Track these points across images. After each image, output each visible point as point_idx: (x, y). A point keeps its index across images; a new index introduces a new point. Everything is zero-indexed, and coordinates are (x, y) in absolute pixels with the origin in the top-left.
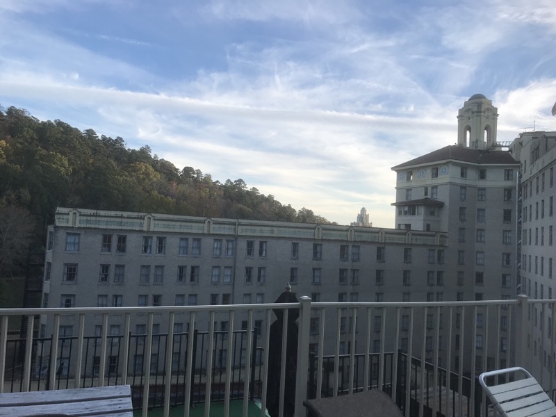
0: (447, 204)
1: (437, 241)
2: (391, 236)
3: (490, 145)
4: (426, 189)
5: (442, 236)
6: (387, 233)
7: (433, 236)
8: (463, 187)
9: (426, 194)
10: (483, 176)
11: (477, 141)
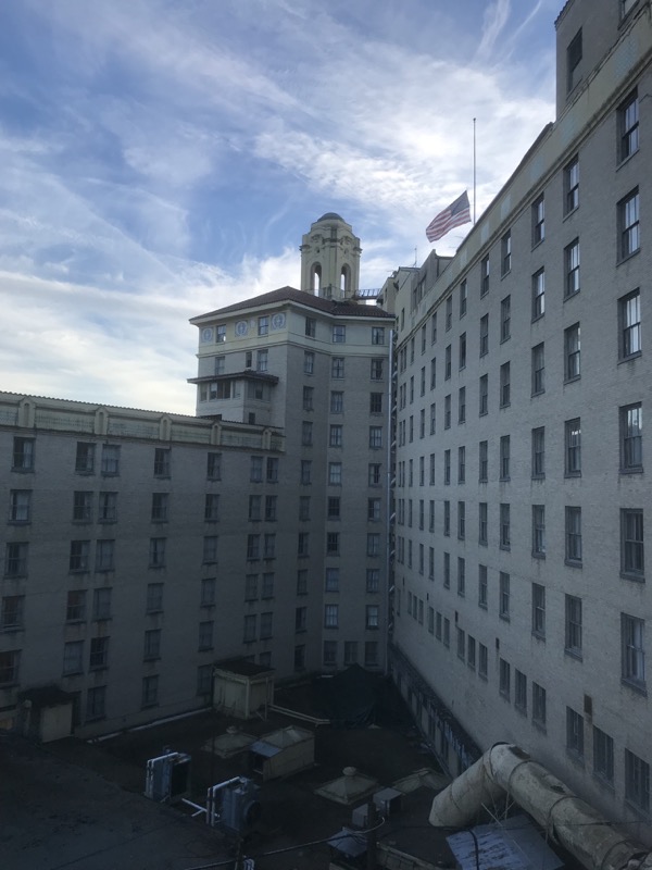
0: (283, 380)
1: (267, 442)
3: (350, 295)
4: (249, 354)
5: (274, 434)
6: (174, 423)
7: (261, 433)
8: (310, 353)
9: (249, 363)
10: (340, 338)
11: (330, 288)
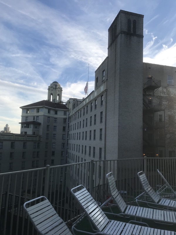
0: (42, 124)
1: (38, 139)
2: (18, 137)
3: (59, 101)
4: (34, 117)
5: (39, 137)
6: (16, 136)
7: (36, 137)
8: (49, 117)
9: (34, 119)
10: (56, 113)
11: (55, 100)
